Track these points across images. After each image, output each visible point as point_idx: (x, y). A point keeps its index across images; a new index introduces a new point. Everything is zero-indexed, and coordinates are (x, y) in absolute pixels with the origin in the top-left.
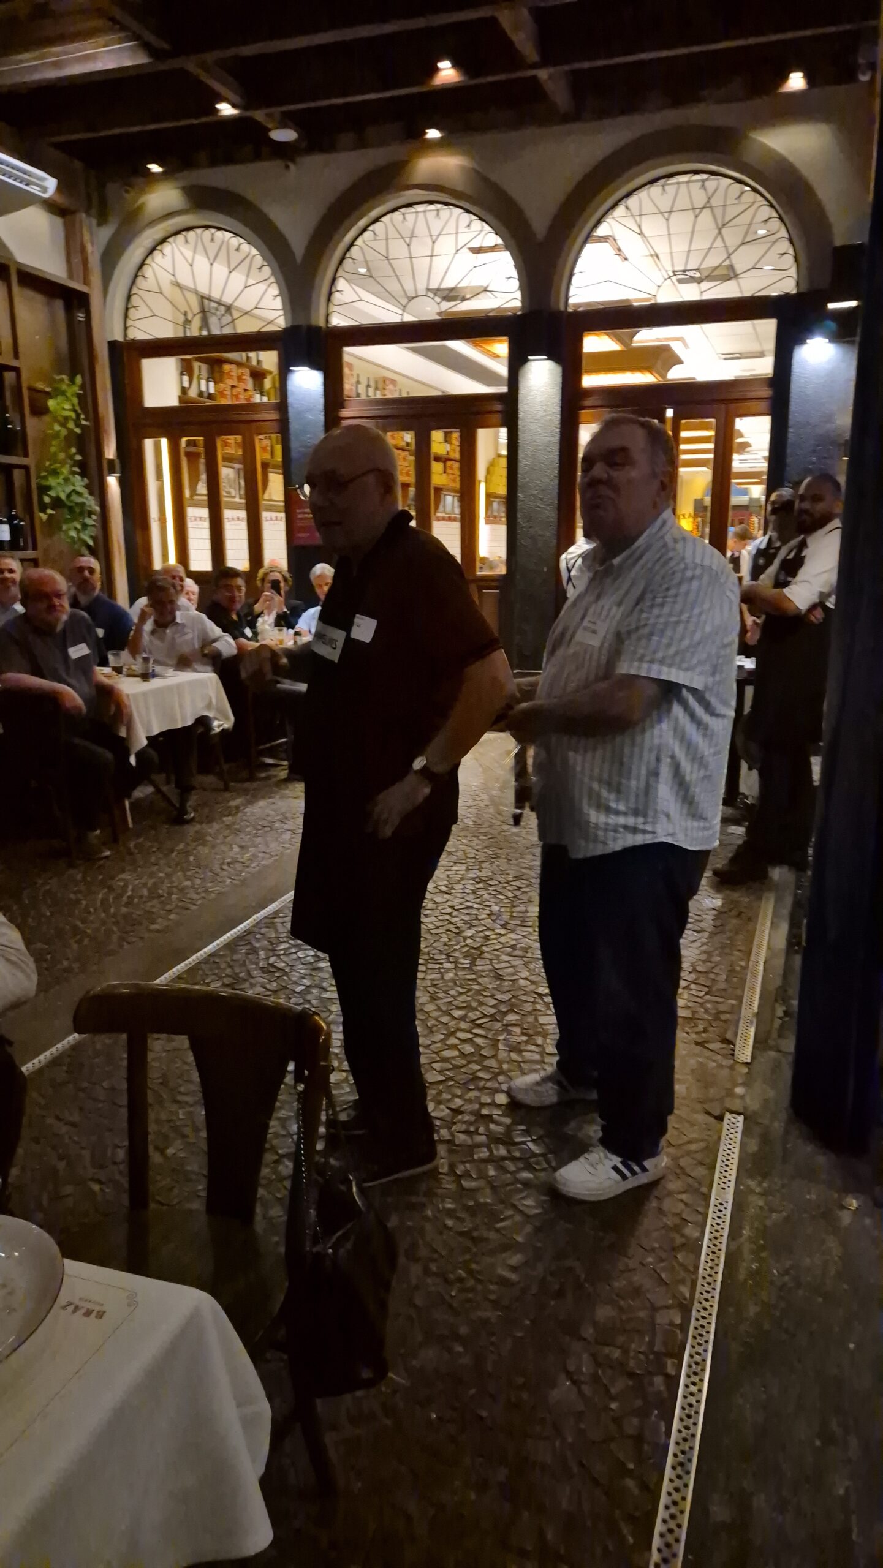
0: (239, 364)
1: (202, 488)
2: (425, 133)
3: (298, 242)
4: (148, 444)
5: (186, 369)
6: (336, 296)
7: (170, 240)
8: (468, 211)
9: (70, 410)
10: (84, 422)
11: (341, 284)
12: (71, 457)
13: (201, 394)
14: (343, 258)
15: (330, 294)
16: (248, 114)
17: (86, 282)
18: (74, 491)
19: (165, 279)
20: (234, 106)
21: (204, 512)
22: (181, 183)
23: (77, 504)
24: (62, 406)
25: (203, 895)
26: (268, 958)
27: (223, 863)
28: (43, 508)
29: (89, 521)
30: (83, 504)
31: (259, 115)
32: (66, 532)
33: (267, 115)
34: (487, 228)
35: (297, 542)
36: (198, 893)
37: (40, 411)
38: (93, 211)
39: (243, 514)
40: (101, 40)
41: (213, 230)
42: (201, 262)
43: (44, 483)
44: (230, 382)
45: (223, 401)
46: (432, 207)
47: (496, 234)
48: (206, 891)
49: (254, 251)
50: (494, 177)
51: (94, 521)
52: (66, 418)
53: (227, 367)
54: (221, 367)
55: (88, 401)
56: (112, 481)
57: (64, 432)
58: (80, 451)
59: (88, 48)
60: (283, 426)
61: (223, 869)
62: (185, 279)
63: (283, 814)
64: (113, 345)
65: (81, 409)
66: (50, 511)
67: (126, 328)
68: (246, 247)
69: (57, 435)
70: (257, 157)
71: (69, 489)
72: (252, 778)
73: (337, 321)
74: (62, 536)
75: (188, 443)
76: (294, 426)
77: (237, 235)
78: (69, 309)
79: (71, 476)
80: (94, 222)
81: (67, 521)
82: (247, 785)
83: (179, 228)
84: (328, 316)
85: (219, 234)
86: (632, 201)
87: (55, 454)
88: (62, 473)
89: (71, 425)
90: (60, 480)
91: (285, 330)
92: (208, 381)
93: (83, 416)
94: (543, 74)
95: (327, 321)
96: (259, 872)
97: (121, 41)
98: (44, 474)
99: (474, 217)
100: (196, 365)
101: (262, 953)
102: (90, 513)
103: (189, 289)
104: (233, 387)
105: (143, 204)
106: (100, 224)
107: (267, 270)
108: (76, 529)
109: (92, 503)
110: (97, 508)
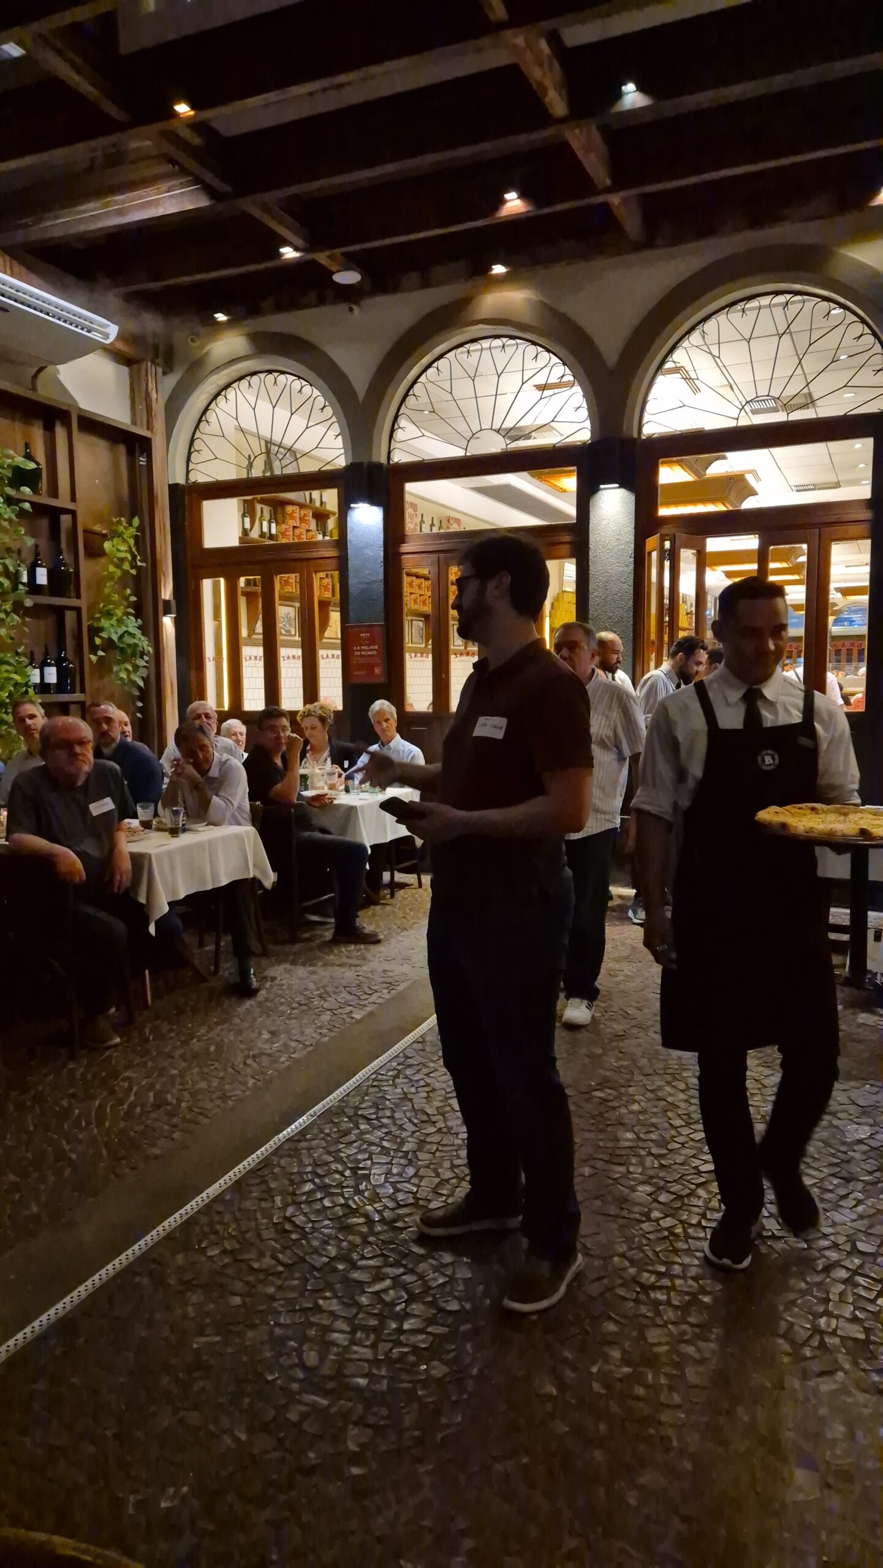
0: (302, 506)
1: (259, 628)
2: (492, 269)
3: (360, 382)
4: (207, 585)
5: (248, 511)
6: (399, 435)
7: (235, 385)
8: (534, 343)
9: (126, 551)
10: (139, 564)
11: (403, 422)
12: (127, 598)
13: (262, 535)
14: (406, 395)
15: (392, 431)
16: (310, 256)
17: (149, 427)
18: (126, 632)
19: (229, 425)
20: (296, 249)
21: (259, 651)
22: (246, 330)
23: (129, 645)
24: (118, 548)
25: (218, 1102)
26: (286, 1206)
27: (248, 1057)
28: (94, 649)
29: (141, 663)
30: (136, 645)
31: (322, 258)
32: (117, 673)
33: (329, 257)
34: (555, 360)
35: (354, 681)
36: (211, 1100)
37: (95, 552)
38: (160, 360)
39: (298, 652)
40: (164, 186)
41: (276, 374)
42: (264, 406)
43: (95, 625)
44: (292, 523)
45: (284, 541)
46: (498, 342)
47: (564, 364)
48: (224, 1097)
49: (316, 393)
50: (562, 309)
51: (147, 662)
52: (122, 560)
53: (289, 509)
54: (283, 509)
55: (145, 543)
56: (168, 623)
57: (119, 573)
58: (137, 592)
59: (149, 194)
60: (342, 563)
61: (245, 1064)
62: (248, 424)
63: (324, 987)
64: (174, 488)
65: (137, 550)
66: (100, 653)
67: (188, 472)
68: (308, 389)
69: (111, 577)
70: (321, 301)
71: (120, 631)
72: (294, 940)
73: (399, 457)
74: (113, 676)
75: (248, 582)
76: (352, 563)
77: (299, 378)
78: (131, 454)
79: (125, 618)
80: (160, 370)
81: (119, 663)
82: (288, 948)
83: (244, 373)
84: (389, 453)
85: (282, 378)
86: (710, 326)
87: (109, 596)
88: (116, 615)
89: (126, 566)
90: (114, 621)
91: (347, 468)
92: (270, 522)
93: (139, 558)
94: (615, 199)
95: (389, 458)
96: (289, 1068)
97: (182, 185)
98: (97, 616)
99: (540, 349)
100: (258, 507)
101: (278, 1200)
102: (142, 654)
103: (251, 434)
104: (295, 527)
105: (209, 350)
106: (164, 374)
107: (329, 411)
108: (127, 670)
109: (145, 644)
110: (151, 649)
